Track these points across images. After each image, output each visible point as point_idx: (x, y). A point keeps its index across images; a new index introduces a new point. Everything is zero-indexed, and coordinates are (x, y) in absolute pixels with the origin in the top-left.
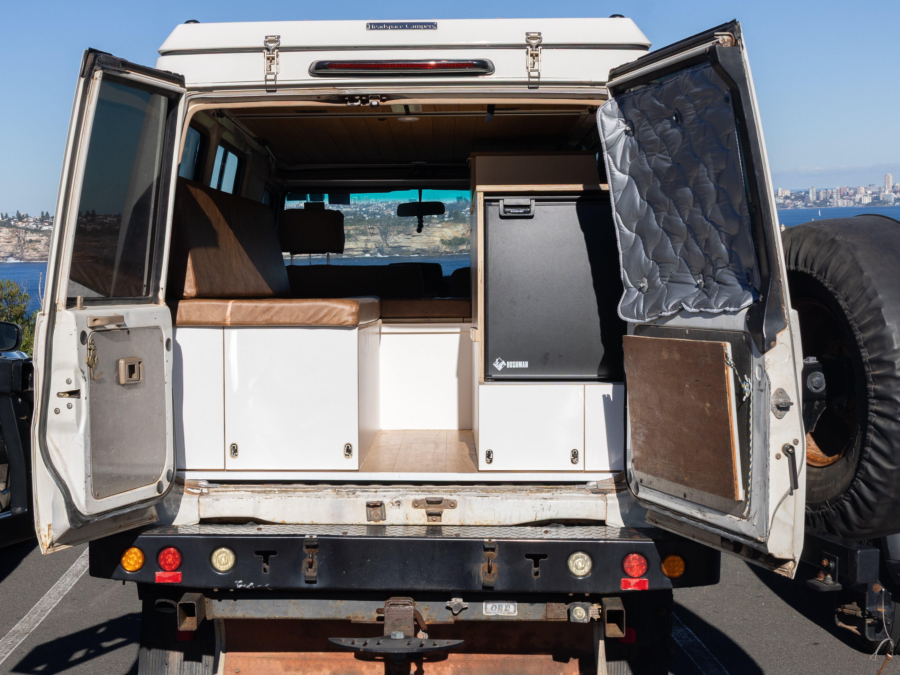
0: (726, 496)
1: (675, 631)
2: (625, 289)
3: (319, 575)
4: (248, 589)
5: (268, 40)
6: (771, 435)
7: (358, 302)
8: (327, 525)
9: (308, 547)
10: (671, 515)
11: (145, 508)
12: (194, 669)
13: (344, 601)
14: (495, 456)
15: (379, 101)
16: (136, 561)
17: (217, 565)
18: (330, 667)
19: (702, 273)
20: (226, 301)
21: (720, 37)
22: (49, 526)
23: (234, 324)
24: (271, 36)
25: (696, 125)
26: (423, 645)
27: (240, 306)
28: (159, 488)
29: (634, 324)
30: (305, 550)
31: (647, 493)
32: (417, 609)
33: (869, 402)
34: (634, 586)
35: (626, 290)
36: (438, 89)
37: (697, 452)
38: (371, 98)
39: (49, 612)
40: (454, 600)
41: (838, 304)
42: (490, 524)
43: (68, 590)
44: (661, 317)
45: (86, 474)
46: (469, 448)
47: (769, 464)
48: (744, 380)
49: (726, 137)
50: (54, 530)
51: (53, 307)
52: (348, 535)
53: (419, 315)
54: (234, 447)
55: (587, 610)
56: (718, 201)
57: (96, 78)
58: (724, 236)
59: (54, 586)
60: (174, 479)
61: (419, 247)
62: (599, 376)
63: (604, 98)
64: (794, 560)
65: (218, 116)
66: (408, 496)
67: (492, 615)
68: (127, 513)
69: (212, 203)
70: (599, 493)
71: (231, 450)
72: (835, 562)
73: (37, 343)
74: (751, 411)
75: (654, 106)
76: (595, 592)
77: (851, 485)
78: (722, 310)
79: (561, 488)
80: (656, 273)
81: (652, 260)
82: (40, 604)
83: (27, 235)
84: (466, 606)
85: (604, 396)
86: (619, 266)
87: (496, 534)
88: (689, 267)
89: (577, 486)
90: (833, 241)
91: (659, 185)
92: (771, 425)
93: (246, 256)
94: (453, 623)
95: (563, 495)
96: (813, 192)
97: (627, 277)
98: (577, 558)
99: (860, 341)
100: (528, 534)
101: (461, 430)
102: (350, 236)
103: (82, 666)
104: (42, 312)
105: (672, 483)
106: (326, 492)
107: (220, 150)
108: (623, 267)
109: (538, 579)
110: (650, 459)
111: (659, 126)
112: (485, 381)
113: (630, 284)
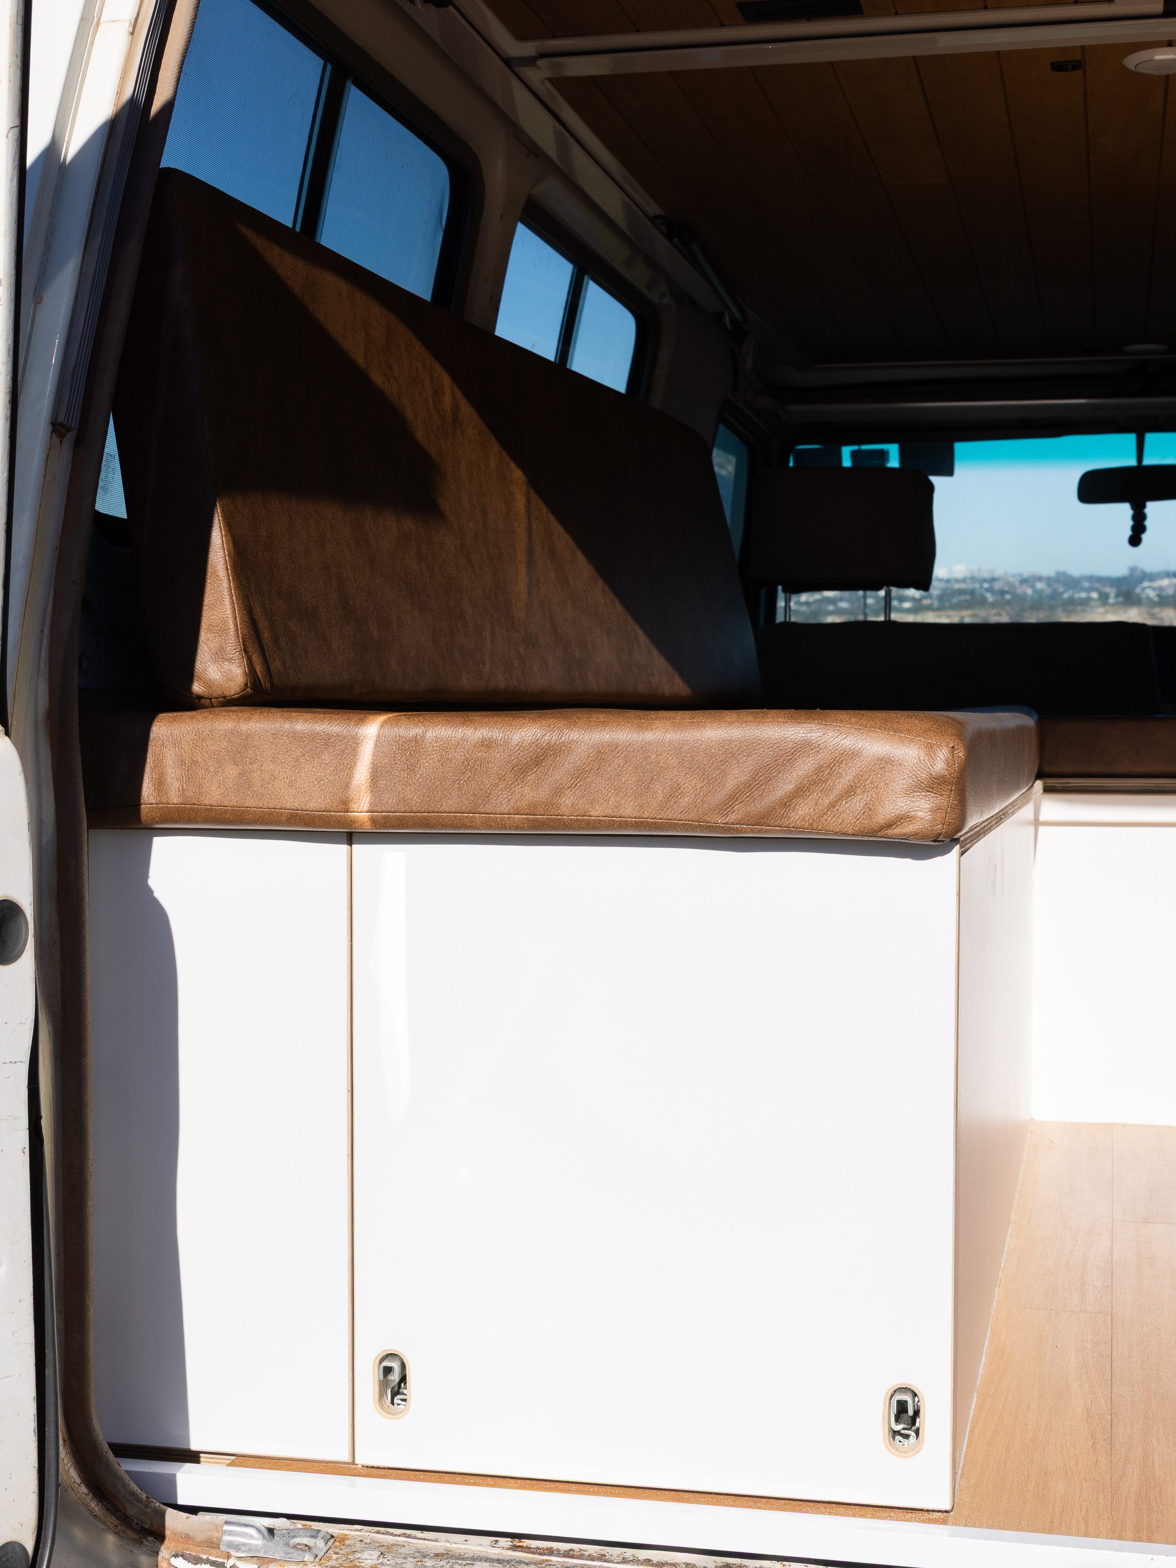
7: (960, 725)
20: (355, 716)
23: (386, 822)
27: (415, 740)
54: (392, 1369)
71: (382, 1382)
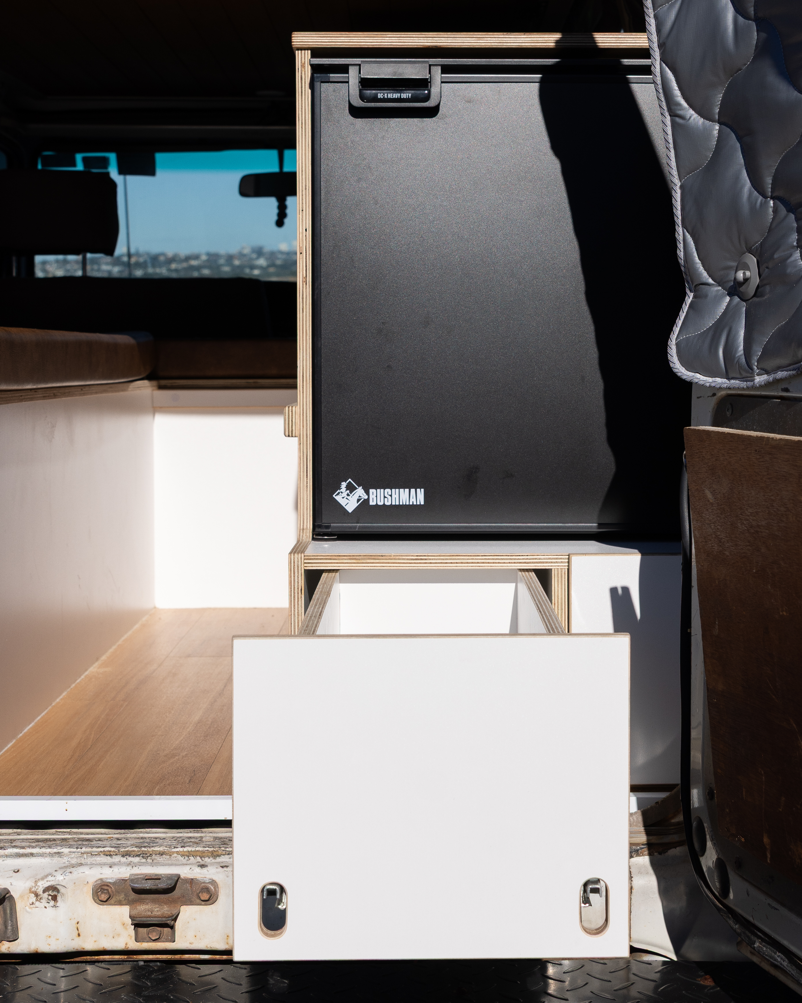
2: (688, 291)
29: (713, 391)
35: (691, 295)
66: (81, 869)
80: (784, 237)
81: (772, 198)
86: (672, 225)
97: (695, 254)
108: (684, 226)
112: (313, 539)
113: (705, 274)
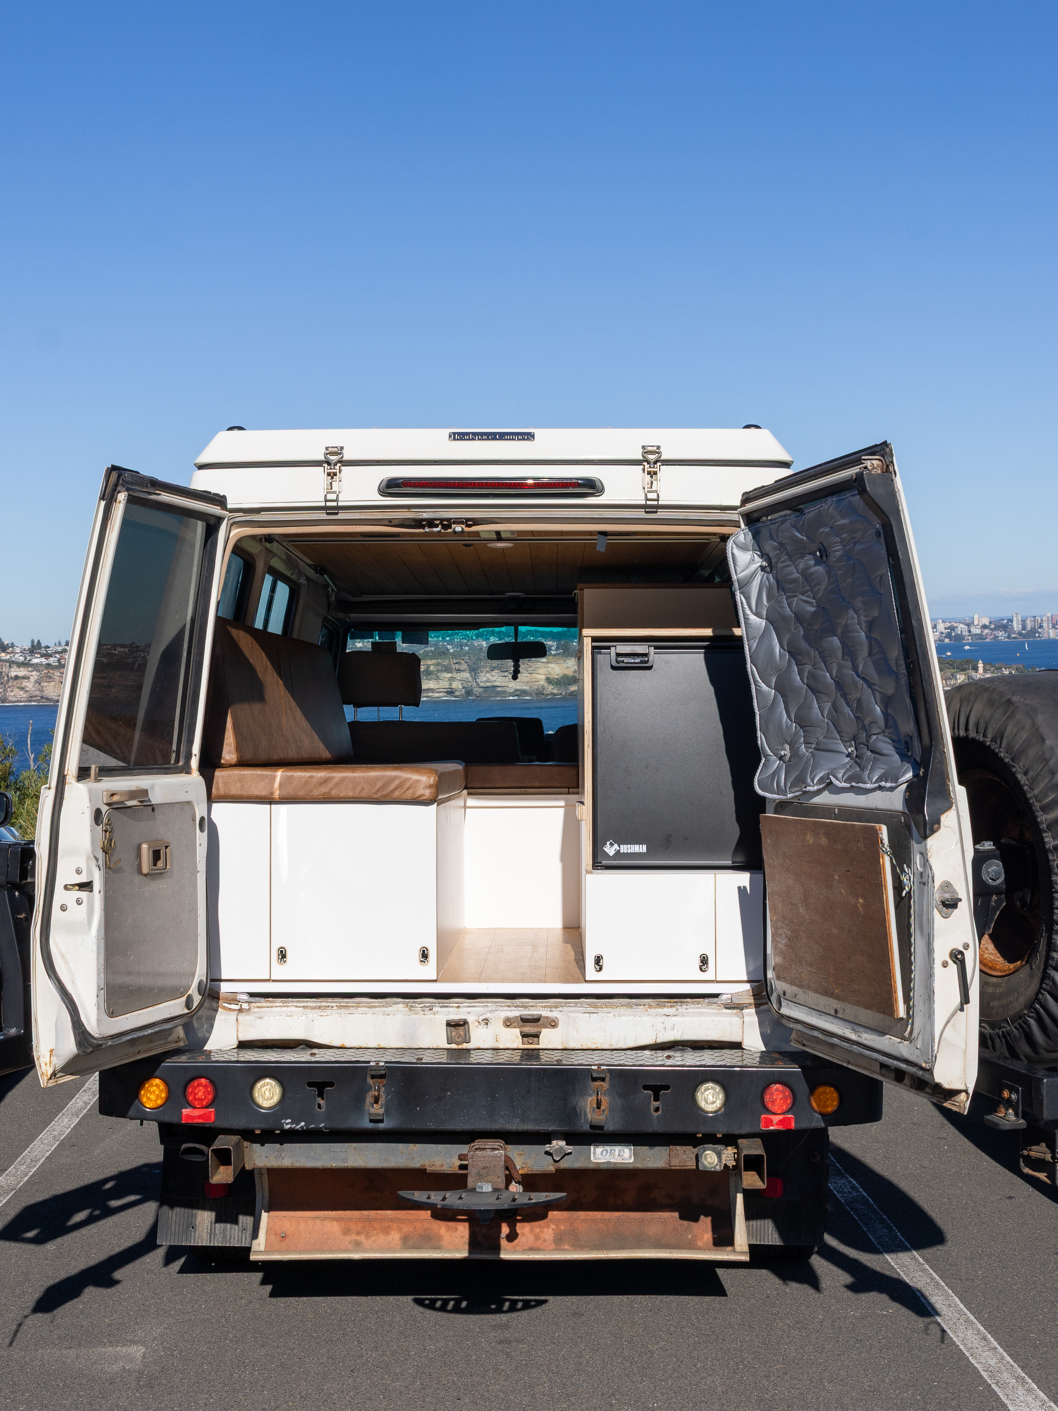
0: (884, 1013)
1: (836, 1182)
2: (762, 758)
3: (387, 1112)
4: (297, 1131)
5: (330, 451)
6: (935, 938)
7: (436, 771)
8: (397, 1049)
9: (373, 1077)
10: (820, 1036)
11: (170, 1029)
12: (228, 1233)
13: (417, 1145)
14: (605, 962)
15: (464, 526)
16: (158, 1095)
17: (260, 1101)
18: (400, 1230)
19: (854, 740)
20: (274, 769)
21: (869, 462)
22: (51, 1051)
24: (332, 447)
25: (843, 563)
26: (516, 1199)
27: (291, 776)
28: (188, 1003)
29: (774, 800)
30: (370, 1081)
31: (791, 1009)
32: (509, 1154)
33: (1054, 897)
34: (777, 1124)
35: (764, 759)
36: (535, 513)
37: (849, 958)
38: (454, 523)
39: (41, 1162)
40: (554, 1142)
41: (1016, 779)
42: (599, 1047)
43: (66, 1134)
44: (805, 792)
45: (98, 986)
46: (575, 952)
47: (933, 973)
48: (903, 871)
49: (878, 579)
50: (57, 1056)
51: (61, 779)
52: (423, 1061)
53: (513, 785)
54: (282, 951)
55: (719, 1155)
56: (870, 654)
57: (120, 502)
58: (878, 696)
59: (47, 1129)
60: (207, 992)
61: (518, 688)
62: (733, 862)
63: (736, 524)
64: (966, 1091)
65: (266, 542)
66: (498, 1012)
67: (602, 1161)
68: (148, 1035)
69: (258, 647)
70: (734, 1008)
71: (279, 955)
72: (1017, 1093)
73: (41, 823)
74: (913, 908)
75: (794, 539)
76: (730, 1132)
77: (1036, 999)
78: (877, 785)
79: (687, 1002)
80: (799, 739)
81: (795, 723)
82: (29, 1152)
83: (12, 669)
84: (570, 1151)
85: (739, 888)
86: (756, 730)
87: (607, 1059)
88: (839, 732)
89: (707, 1000)
90: (1009, 702)
91: (802, 633)
92: (936, 926)
93: (298, 713)
94: (554, 1172)
95: (690, 1010)
96: (1017, 620)
97: (765, 743)
98: (707, 1089)
99: (1043, 823)
100: (646, 1059)
101: (566, 928)
102: (428, 673)
103: (84, 1231)
104: (48, 786)
105: (820, 996)
106: (396, 1007)
107: (268, 579)
108: (761, 731)
109: (658, 1116)
110: (793, 966)
111: (800, 562)
112: (593, 869)
113: (769, 751)
